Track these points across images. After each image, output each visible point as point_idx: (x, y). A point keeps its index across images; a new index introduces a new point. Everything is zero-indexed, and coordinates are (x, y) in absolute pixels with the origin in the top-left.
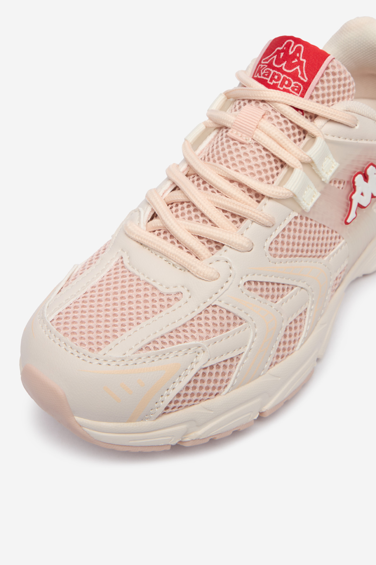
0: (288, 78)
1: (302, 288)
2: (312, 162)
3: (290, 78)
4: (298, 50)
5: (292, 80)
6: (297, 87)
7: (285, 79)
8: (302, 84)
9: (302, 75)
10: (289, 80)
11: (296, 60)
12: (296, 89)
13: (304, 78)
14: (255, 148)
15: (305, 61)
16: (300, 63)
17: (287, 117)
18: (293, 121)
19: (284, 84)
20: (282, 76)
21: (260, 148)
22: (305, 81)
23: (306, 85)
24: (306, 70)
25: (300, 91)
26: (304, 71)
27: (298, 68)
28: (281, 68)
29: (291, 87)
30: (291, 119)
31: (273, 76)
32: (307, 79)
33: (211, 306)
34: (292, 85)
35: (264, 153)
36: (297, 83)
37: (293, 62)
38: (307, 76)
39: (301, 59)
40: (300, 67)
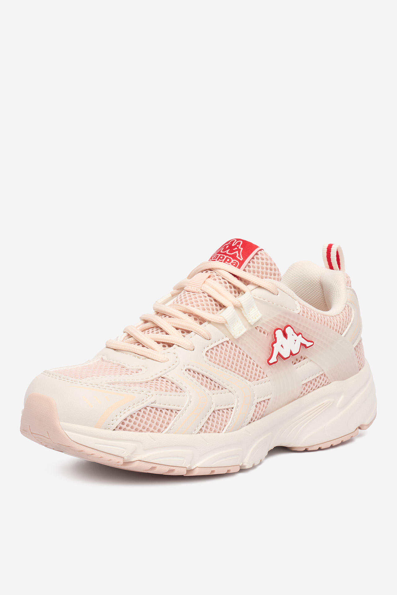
0: (229, 257)
1: (230, 392)
2: (242, 307)
3: (231, 258)
4: (239, 243)
5: (232, 259)
6: (235, 263)
7: (227, 258)
8: (238, 261)
9: (239, 256)
10: (230, 259)
11: (236, 248)
12: (234, 264)
13: (241, 258)
14: (202, 295)
15: (242, 249)
16: (239, 250)
17: (227, 279)
18: (231, 282)
19: (226, 261)
20: (226, 257)
21: (206, 295)
22: (241, 260)
23: (242, 263)
24: (242, 254)
25: (237, 265)
26: (241, 254)
27: (237, 252)
28: (226, 253)
29: (231, 263)
30: (229, 281)
31: (220, 257)
32: (242, 259)
33: (161, 378)
34: (232, 262)
35: (208, 298)
36: (236, 260)
37: (234, 249)
38: (243, 257)
39: (240, 248)
40: (238, 252)
